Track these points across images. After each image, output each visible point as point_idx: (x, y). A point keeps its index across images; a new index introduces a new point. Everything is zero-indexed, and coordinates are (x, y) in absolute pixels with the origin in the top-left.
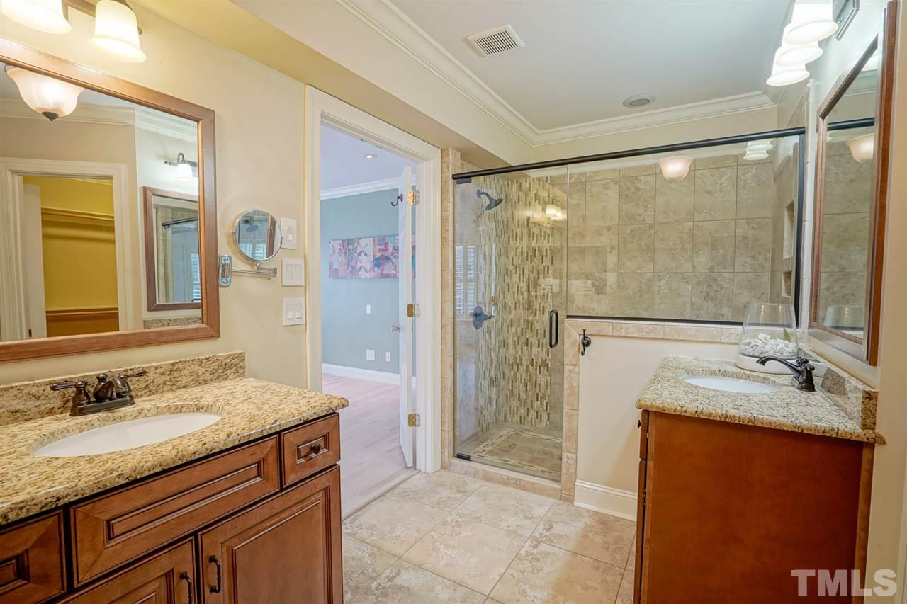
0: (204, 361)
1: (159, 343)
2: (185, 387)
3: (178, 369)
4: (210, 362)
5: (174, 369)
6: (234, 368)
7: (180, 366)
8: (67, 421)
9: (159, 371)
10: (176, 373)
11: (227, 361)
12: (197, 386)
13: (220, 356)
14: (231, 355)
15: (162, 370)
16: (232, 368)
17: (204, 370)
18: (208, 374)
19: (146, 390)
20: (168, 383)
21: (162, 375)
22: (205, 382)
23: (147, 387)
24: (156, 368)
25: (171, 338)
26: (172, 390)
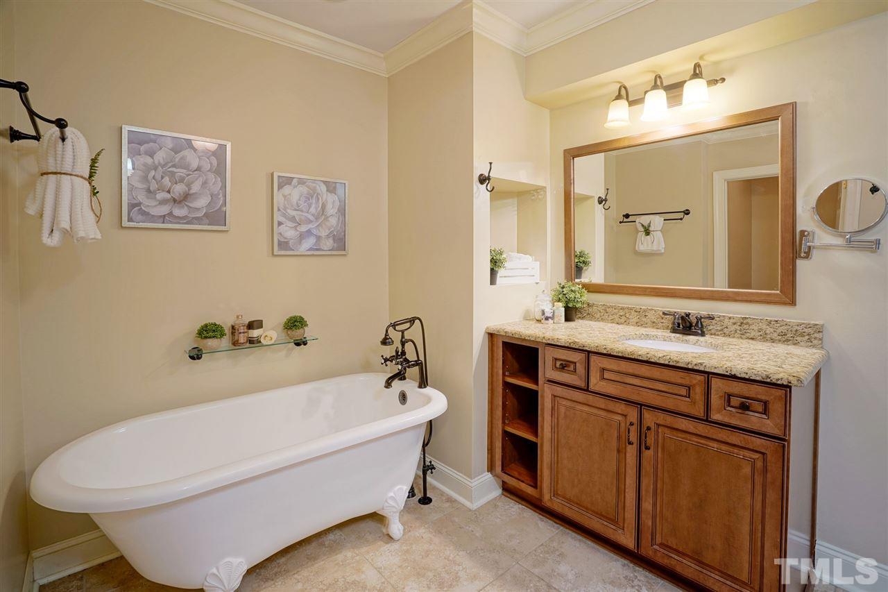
0: (772, 323)
1: (736, 301)
2: (752, 339)
3: (747, 323)
4: (778, 325)
5: (743, 322)
6: (807, 337)
7: (749, 321)
8: (668, 333)
9: (732, 321)
10: (745, 326)
11: (798, 328)
12: (764, 341)
13: (790, 322)
14: (803, 324)
15: (734, 321)
16: (804, 336)
17: (772, 330)
18: (775, 335)
19: (721, 332)
20: (738, 332)
21: (734, 324)
22: (773, 341)
23: (722, 330)
24: (730, 318)
25: (745, 298)
26: (742, 338)
